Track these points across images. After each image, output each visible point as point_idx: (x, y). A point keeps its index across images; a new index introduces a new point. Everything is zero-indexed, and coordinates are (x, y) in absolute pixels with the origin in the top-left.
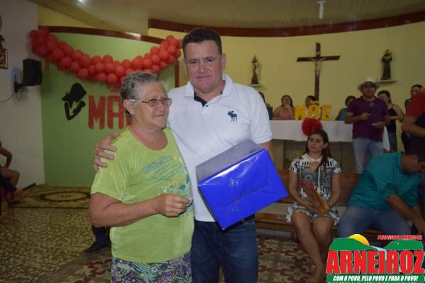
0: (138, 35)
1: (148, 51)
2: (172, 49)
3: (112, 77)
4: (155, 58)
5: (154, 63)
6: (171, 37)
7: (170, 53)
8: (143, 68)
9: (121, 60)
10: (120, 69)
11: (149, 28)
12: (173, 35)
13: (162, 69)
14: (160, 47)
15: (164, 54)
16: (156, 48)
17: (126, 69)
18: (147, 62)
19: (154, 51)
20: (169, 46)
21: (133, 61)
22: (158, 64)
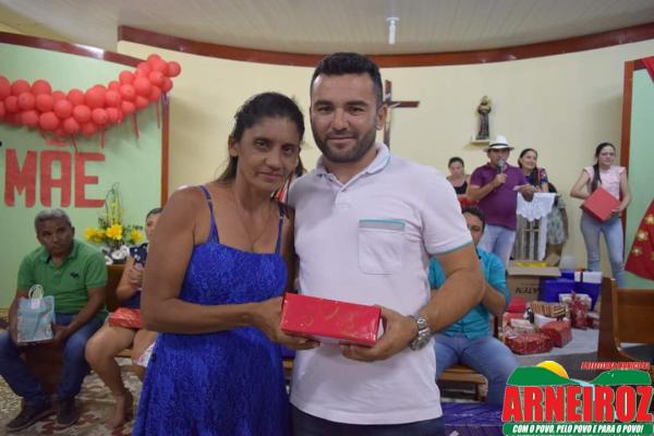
0: (100, 52)
1: (116, 78)
2: (157, 76)
3: (49, 118)
4: (127, 89)
5: (124, 98)
6: (156, 57)
7: (153, 84)
8: (106, 105)
9: (66, 91)
10: (63, 105)
11: (119, 40)
12: (159, 54)
13: (138, 109)
14: (136, 73)
15: (143, 83)
16: (130, 73)
17: (74, 105)
18: (112, 96)
19: (125, 79)
20: (151, 70)
21: (88, 92)
22: (132, 100)
